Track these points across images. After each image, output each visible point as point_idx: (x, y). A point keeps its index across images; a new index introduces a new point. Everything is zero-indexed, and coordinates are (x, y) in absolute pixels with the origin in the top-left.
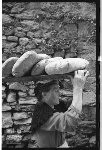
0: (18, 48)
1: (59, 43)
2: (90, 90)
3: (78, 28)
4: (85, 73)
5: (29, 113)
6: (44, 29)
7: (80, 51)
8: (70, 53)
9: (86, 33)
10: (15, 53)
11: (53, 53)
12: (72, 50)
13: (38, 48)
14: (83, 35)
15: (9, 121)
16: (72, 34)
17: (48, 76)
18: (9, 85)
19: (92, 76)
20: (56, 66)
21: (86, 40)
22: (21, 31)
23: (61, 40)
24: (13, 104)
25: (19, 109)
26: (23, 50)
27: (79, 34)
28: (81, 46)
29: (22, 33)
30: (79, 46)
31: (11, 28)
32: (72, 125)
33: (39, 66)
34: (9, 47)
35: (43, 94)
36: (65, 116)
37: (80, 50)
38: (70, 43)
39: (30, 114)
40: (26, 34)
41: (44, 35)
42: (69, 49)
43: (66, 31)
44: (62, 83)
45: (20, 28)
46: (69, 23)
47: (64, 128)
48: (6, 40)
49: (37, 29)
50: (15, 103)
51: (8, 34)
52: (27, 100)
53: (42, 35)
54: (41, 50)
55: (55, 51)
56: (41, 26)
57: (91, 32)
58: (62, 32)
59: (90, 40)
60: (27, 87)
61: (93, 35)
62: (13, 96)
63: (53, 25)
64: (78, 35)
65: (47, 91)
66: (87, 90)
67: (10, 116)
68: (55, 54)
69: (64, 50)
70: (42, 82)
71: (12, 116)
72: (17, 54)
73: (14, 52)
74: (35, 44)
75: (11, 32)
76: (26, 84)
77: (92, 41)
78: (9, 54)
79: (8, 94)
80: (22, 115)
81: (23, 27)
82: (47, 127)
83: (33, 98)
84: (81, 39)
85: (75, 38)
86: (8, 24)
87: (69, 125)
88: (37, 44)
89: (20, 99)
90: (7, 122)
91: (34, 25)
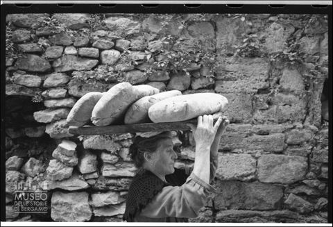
0: (99, 69)
1: (178, 59)
2: (241, 150)
3: (216, 29)
4: (215, 121)
5: (122, 194)
6: (149, 33)
7: (221, 74)
8: (201, 79)
9: (232, 40)
10: (93, 79)
11: (168, 78)
12: (205, 72)
13: (139, 70)
14: (227, 44)
15: (85, 210)
16: (205, 42)
17: (153, 125)
18: (83, 141)
19: (245, 123)
20: (166, 108)
21: (232, 53)
22: (105, 37)
23: (182, 54)
24: (91, 177)
25: (104, 185)
26: (109, 74)
27: (218, 43)
28: (222, 65)
29: (107, 41)
30: (219, 65)
31: (85, 33)
32: (193, 205)
33: (138, 107)
34: (83, 69)
35: (145, 155)
36: (181, 192)
37: (222, 72)
38: (200, 59)
39: (123, 196)
40: (115, 44)
41: (150, 45)
42: (199, 70)
43: (193, 36)
44: (186, 136)
45: (102, 33)
46: (199, 22)
47: (181, 211)
48: (76, 55)
49: (136, 33)
50: (96, 175)
51: (79, 45)
52: (118, 168)
53: (146, 45)
54: (145, 74)
55: (172, 74)
56: (144, 28)
57: (243, 39)
58: (185, 38)
59: (240, 54)
60: (117, 144)
61: (245, 45)
62: (92, 161)
63: (166, 26)
64: (215, 45)
65: (153, 150)
66: (236, 150)
67: (87, 199)
68: (172, 82)
69: (188, 74)
70: (143, 135)
71: (90, 199)
72: (98, 81)
73: (92, 77)
74: (132, 63)
75: (85, 39)
76: (117, 138)
77: (243, 56)
78: (83, 81)
79: (82, 158)
80: (109, 197)
81: (108, 30)
82: (152, 211)
83: (130, 165)
84: (223, 51)
85: (211, 48)
86: (79, 24)
87: (188, 206)
88: (137, 63)
89: (105, 168)
90: (80, 211)
91: (129, 25)
